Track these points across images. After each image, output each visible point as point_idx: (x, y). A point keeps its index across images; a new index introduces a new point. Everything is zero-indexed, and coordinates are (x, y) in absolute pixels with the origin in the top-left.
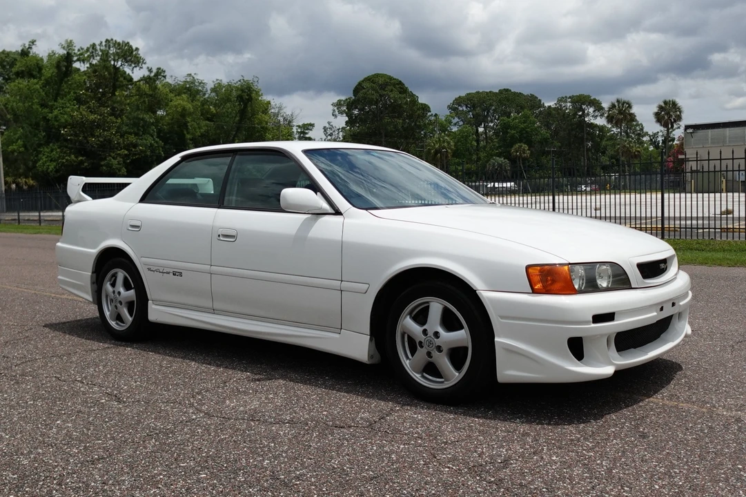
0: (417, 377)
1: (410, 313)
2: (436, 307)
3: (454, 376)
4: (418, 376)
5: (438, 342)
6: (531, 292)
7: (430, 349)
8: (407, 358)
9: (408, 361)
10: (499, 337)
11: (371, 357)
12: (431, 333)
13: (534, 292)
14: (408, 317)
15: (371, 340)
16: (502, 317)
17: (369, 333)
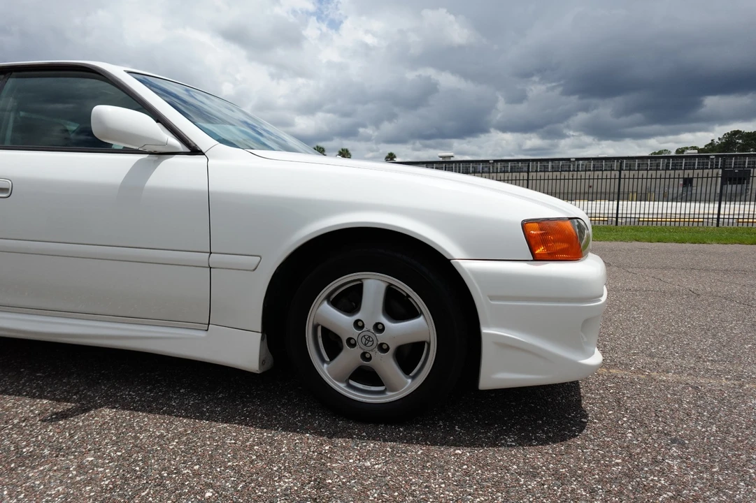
0: (341, 387)
1: (328, 298)
2: (374, 286)
3: (405, 385)
4: (342, 385)
5: (381, 338)
6: (532, 259)
7: (366, 349)
8: (323, 361)
9: (325, 365)
10: (488, 326)
11: (262, 362)
12: (369, 326)
13: (536, 258)
14: (325, 303)
15: (262, 339)
16: (492, 298)
17: (260, 331)
